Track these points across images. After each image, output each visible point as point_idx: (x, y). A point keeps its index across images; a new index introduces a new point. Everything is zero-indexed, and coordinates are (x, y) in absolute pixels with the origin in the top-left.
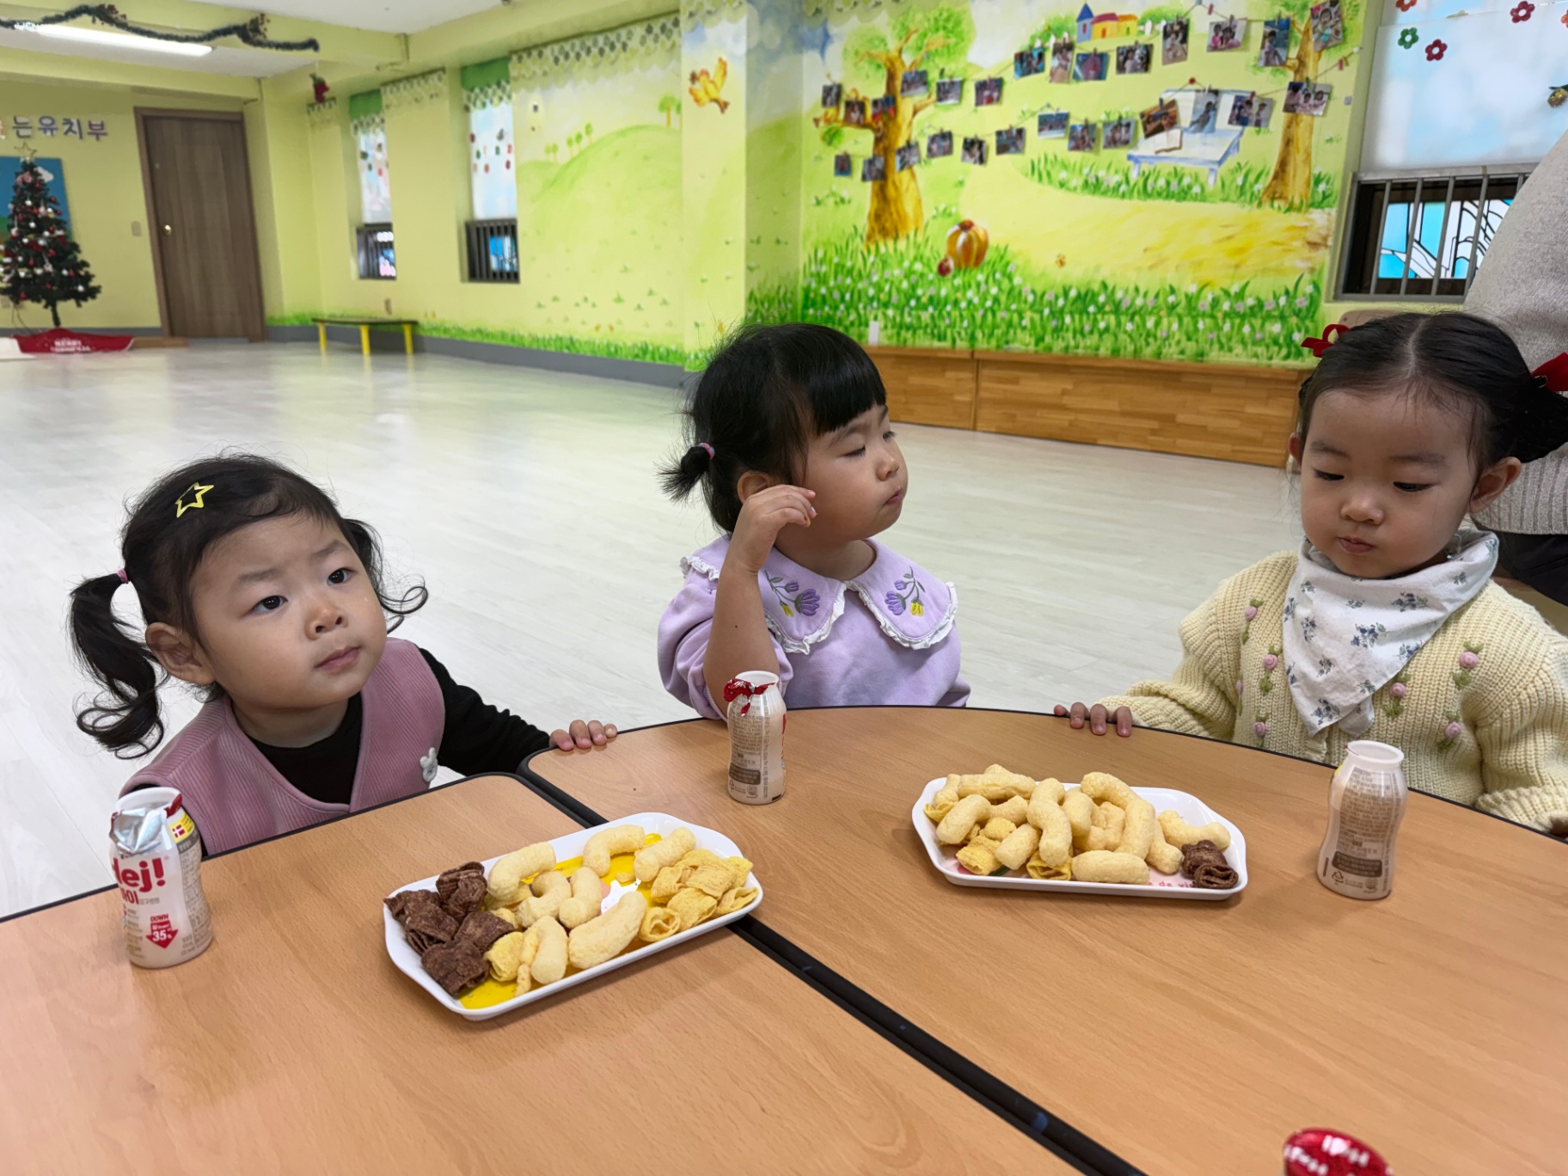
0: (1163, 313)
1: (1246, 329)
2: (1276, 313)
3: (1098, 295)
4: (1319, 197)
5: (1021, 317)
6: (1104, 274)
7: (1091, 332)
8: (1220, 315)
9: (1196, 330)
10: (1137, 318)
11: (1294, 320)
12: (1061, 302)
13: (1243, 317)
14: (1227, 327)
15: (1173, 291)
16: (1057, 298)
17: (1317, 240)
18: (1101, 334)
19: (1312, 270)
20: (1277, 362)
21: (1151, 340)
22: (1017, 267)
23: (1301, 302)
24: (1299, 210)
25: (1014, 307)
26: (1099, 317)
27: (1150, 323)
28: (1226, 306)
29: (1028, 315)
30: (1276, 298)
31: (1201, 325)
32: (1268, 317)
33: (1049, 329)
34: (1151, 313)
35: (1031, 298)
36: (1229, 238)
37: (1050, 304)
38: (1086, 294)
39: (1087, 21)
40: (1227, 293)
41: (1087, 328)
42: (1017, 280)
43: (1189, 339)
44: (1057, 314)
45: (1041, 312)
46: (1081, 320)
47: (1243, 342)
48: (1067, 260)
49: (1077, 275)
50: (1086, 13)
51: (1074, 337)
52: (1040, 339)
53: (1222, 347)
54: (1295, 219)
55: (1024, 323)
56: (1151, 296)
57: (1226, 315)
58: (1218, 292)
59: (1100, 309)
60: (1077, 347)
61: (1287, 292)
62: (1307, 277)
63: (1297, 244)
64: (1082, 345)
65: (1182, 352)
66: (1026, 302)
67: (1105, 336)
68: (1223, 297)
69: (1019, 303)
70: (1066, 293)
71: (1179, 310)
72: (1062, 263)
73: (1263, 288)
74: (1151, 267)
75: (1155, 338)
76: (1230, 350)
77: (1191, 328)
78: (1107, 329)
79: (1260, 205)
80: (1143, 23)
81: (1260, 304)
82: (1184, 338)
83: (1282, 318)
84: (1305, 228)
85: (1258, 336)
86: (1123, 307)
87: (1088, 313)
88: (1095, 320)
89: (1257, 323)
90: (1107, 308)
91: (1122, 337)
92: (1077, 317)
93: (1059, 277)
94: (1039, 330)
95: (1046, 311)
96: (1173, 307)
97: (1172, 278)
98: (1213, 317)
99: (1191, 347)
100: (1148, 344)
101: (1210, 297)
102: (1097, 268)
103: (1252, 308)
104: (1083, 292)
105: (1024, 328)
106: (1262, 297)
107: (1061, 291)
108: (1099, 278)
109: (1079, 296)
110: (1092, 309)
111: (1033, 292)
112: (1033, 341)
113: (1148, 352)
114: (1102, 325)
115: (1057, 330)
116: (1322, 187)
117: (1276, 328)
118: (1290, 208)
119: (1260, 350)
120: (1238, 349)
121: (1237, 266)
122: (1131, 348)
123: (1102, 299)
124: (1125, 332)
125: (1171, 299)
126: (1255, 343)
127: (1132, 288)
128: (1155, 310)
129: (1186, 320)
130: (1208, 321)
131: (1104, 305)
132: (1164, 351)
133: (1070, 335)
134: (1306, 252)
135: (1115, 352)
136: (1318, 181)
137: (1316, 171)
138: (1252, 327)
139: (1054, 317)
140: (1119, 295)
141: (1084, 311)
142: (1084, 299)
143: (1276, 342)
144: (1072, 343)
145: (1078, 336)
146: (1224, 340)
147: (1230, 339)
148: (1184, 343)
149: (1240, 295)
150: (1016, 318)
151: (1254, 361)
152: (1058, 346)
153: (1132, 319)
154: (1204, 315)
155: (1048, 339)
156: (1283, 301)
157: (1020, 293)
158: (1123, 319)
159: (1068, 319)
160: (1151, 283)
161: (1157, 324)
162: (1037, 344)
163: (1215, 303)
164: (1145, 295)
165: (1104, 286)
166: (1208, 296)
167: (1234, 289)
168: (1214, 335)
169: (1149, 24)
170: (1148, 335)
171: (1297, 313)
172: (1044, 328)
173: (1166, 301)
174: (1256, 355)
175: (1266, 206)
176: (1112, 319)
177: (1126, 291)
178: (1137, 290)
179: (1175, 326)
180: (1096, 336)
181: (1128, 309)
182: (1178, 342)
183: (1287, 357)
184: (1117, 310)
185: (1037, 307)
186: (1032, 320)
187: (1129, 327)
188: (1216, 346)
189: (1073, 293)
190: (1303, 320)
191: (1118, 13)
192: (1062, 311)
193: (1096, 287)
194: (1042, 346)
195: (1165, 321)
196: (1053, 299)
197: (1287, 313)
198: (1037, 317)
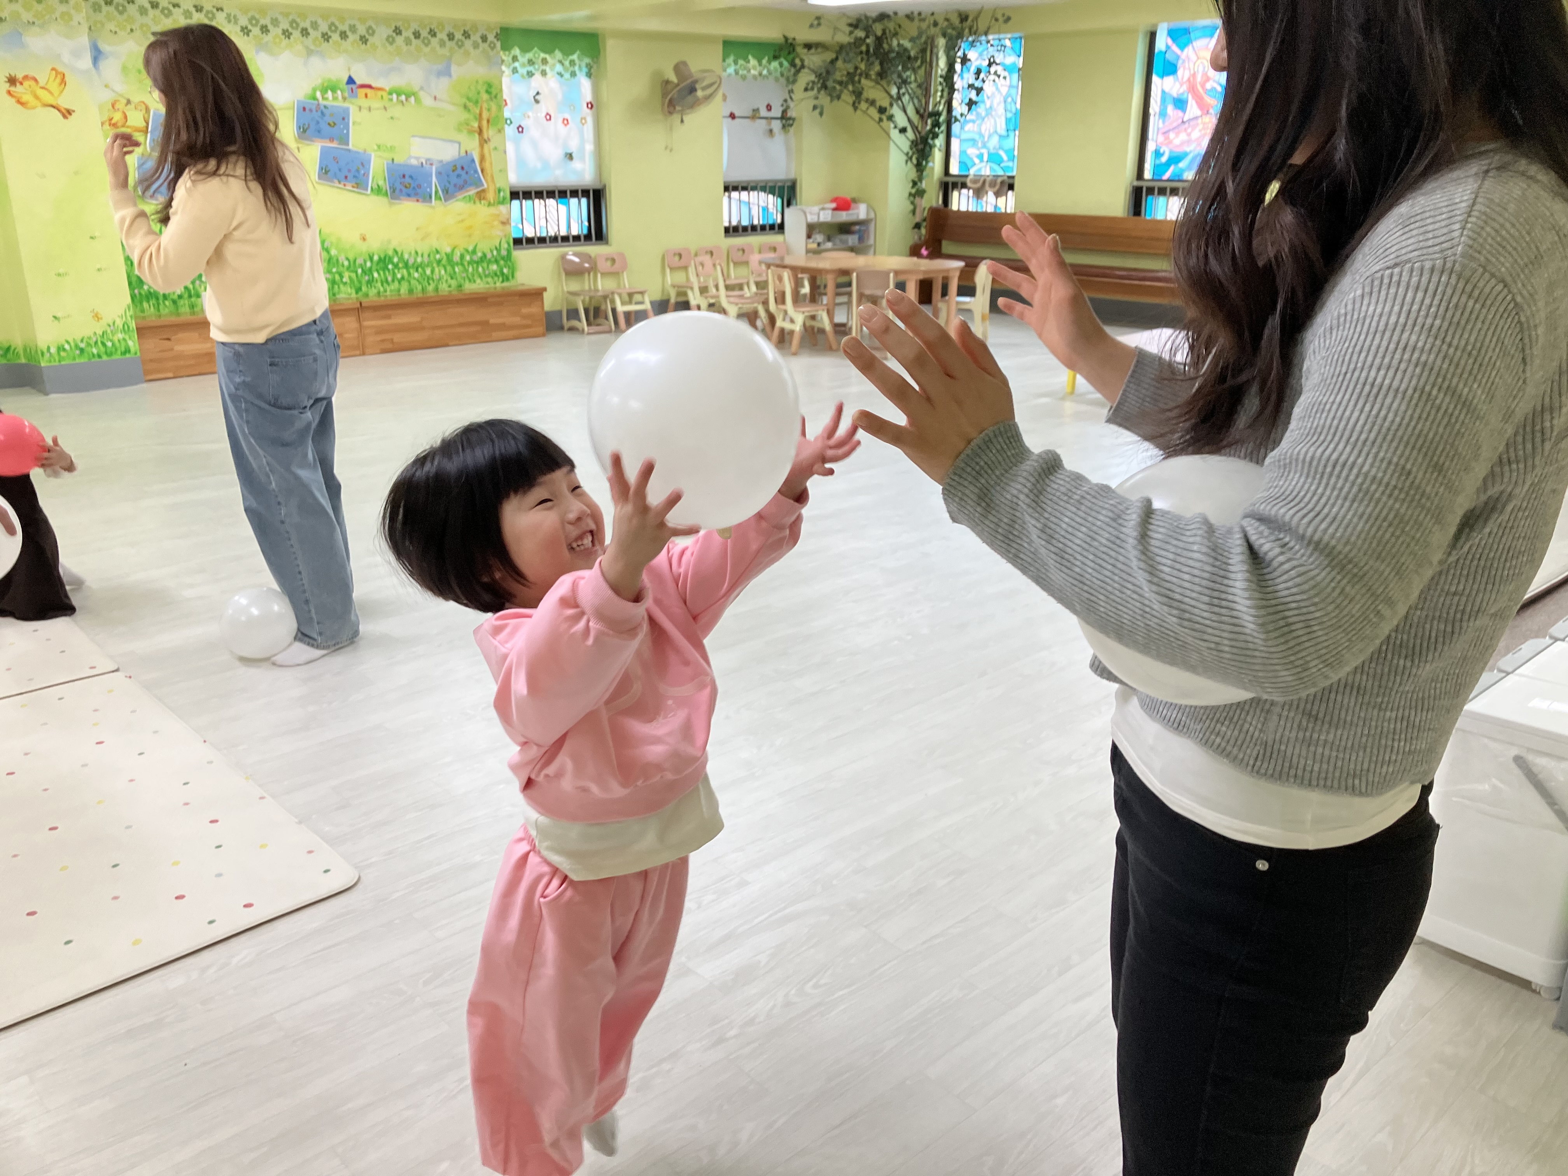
0: (435, 265)
1: (480, 269)
2: (493, 259)
3: (393, 257)
4: (501, 199)
5: (341, 277)
6: (394, 244)
7: (393, 281)
8: (466, 264)
9: (455, 273)
10: (420, 269)
11: (502, 262)
12: (369, 264)
13: (477, 263)
14: (470, 269)
15: (438, 252)
16: (365, 262)
17: (505, 220)
18: (399, 282)
19: (505, 236)
20: (498, 284)
21: (431, 282)
22: (332, 243)
23: (504, 253)
24: (494, 205)
25: (334, 270)
26: (396, 271)
27: (428, 272)
28: (468, 258)
29: (346, 275)
30: (492, 251)
31: (457, 269)
32: (489, 262)
33: (364, 282)
34: (428, 266)
35: (346, 263)
36: (462, 221)
37: (361, 266)
38: (385, 258)
39: (354, 87)
40: (467, 251)
41: (390, 279)
42: (333, 252)
43: (452, 278)
44: (368, 272)
45: (356, 272)
46: (384, 274)
47: (481, 278)
48: (367, 237)
49: (375, 245)
50: (351, 81)
51: (382, 285)
52: (359, 290)
53: (470, 281)
54: (492, 210)
55: (344, 280)
56: (426, 256)
57: (469, 263)
58: (462, 250)
59: (396, 266)
60: (385, 291)
61: (496, 248)
62: (504, 241)
63: (496, 223)
64: (388, 290)
65: (450, 286)
66: (343, 265)
67: (403, 282)
68: (466, 254)
69: (338, 267)
70: (371, 259)
71: (444, 262)
72: (364, 239)
73: (485, 247)
74: (423, 239)
75: (433, 281)
76: (475, 281)
77: (452, 272)
78: (403, 278)
79: (474, 203)
80: (390, 93)
81: (485, 255)
82: (449, 279)
83: (497, 261)
84: (498, 215)
85: (487, 272)
86: (411, 263)
87: (389, 270)
88: (394, 274)
89: (485, 265)
90: (400, 265)
91: (413, 282)
92: (382, 273)
93: (364, 248)
94: (356, 282)
95: (360, 271)
96: (439, 262)
97: (435, 244)
98: (462, 264)
99: (454, 283)
100: (429, 284)
101: (459, 254)
102: (389, 242)
103: (481, 258)
104: (382, 256)
105: (345, 284)
106: (485, 251)
107: (368, 258)
108: (391, 247)
109: (380, 259)
110: (390, 267)
111: (347, 259)
112: (354, 291)
113: (431, 288)
114: (399, 276)
115: (370, 282)
116: (502, 194)
117: (494, 267)
118: (489, 204)
119: (490, 280)
120: (478, 281)
121: (470, 236)
122: (419, 288)
123: (396, 260)
124: (414, 278)
125: (438, 256)
126: (486, 276)
127: (413, 252)
128: (429, 264)
129: (449, 268)
130: (460, 267)
131: (398, 264)
132: (440, 287)
133: (379, 284)
134: (501, 227)
135: (411, 291)
136: (499, 191)
137: (498, 186)
138: (483, 268)
139: (366, 274)
140: (406, 256)
141: (385, 268)
142: (384, 262)
143: (496, 274)
144: (382, 289)
145: (385, 284)
146: (470, 276)
147: (473, 276)
148: (449, 280)
149: (474, 252)
150: (337, 277)
151: (487, 286)
152: (373, 292)
153: (417, 271)
154: (457, 264)
155: (364, 289)
156: (495, 253)
157: (337, 260)
158: (411, 271)
159: (376, 275)
160: (424, 248)
161: (432, 272)
162: (357, 293)
163: (462, 257)
164: (422, 256)
165: (396, 252)
166: (457, 254)
167: (470, 249)
168: (465, 275)
169: (395, 96)
170: (428, 279)
171: (503, 258)
172: (360, 282)
173: (435, 258)
174: (488, 283)
175: (477, 202)
176: (405, 271)
177: (410, 254)
178: (417, 253)
179: (443, 272)
180: (396, 283)
181: (413, 264)
182: (447, 281)
183: (503, 281)
184: (406, 265)
185: (352, 268)
186: (350, 277)
187: (416, 275)
188: (467, 281)
189: (376, 258)
190: (506, 261)
191: (373, 85)
192: (370, 269)
193: (390, 253)
194: (360, 294)
195: (437, 270)
196: (362, 262)
197: (498, 258)
198: (353, 275)
